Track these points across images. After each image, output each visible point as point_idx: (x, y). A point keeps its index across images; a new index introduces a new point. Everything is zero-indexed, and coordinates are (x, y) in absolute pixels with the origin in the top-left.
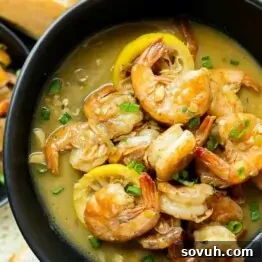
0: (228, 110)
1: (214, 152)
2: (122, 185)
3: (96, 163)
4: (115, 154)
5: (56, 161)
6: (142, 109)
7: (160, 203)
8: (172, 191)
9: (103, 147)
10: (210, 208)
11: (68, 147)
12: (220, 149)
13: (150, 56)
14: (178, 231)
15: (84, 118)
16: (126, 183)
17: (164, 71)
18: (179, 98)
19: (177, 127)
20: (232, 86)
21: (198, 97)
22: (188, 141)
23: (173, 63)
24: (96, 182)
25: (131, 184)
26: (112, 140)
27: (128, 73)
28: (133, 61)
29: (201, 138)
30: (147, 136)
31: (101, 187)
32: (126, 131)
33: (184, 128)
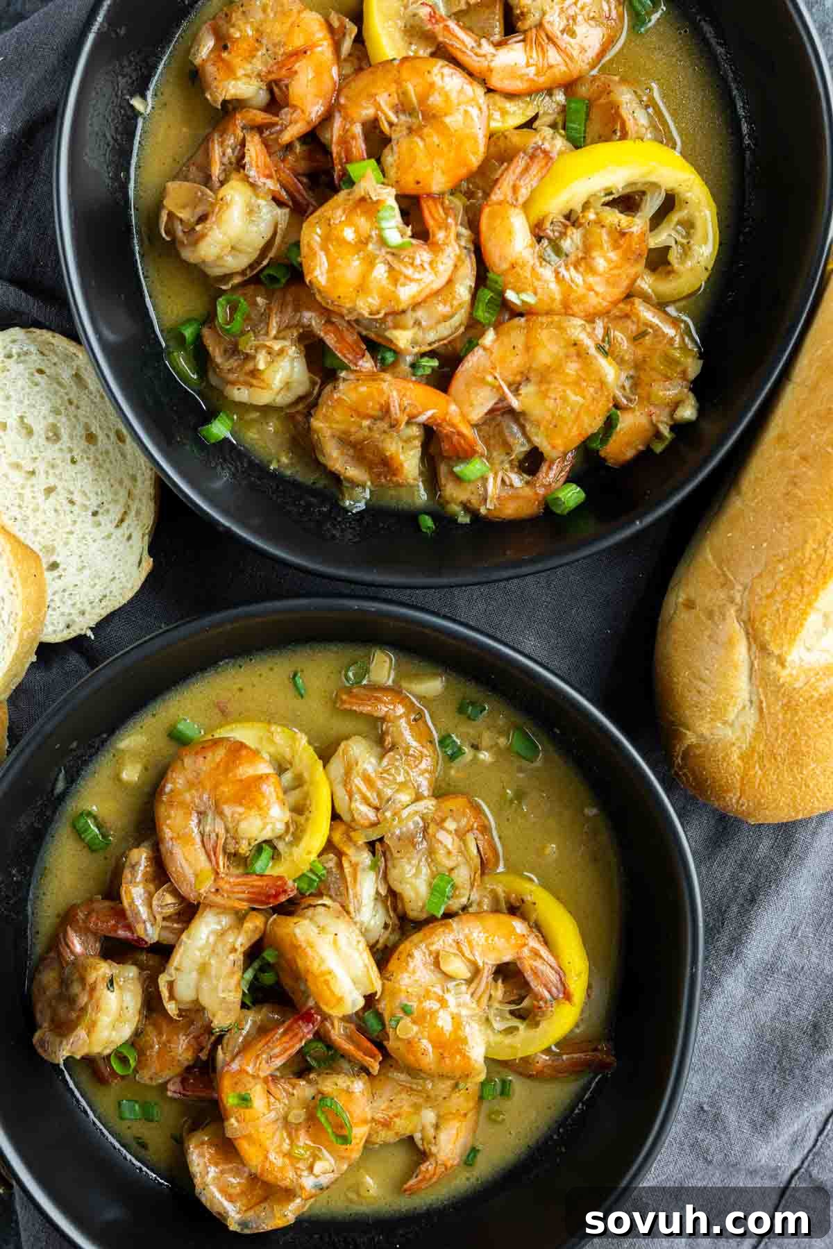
0: (380, 1108)
1: (300, 1051)
2: (280, 838)
3: (341, 793)
4: (350, 839)
5: (367, 709)
6: (431, 919)
7: (223, 910)
8: (242, 941)
9: (371, 815)
10: (181, 1012)
11: (388, 739)
12: (300, 1068)
13: (539, 968)
14: (151, 933)
15: (441, 792)
16: (281, 846)
17: (499, 991)
18: (435, 1005)
19: (376, 984)
20: (431, 1132)
21: (425, 1044)
22: (340, 1000)
23: (512, 1013)
24: (299, 782)
25: (276, 856)
26: (381, 840)
27: (515, 909)
28: (537, 928)
29: (337, 1033)
30: (371, 916)
31: (285, 792)
32: (394, 873)
33: (370, 999)
